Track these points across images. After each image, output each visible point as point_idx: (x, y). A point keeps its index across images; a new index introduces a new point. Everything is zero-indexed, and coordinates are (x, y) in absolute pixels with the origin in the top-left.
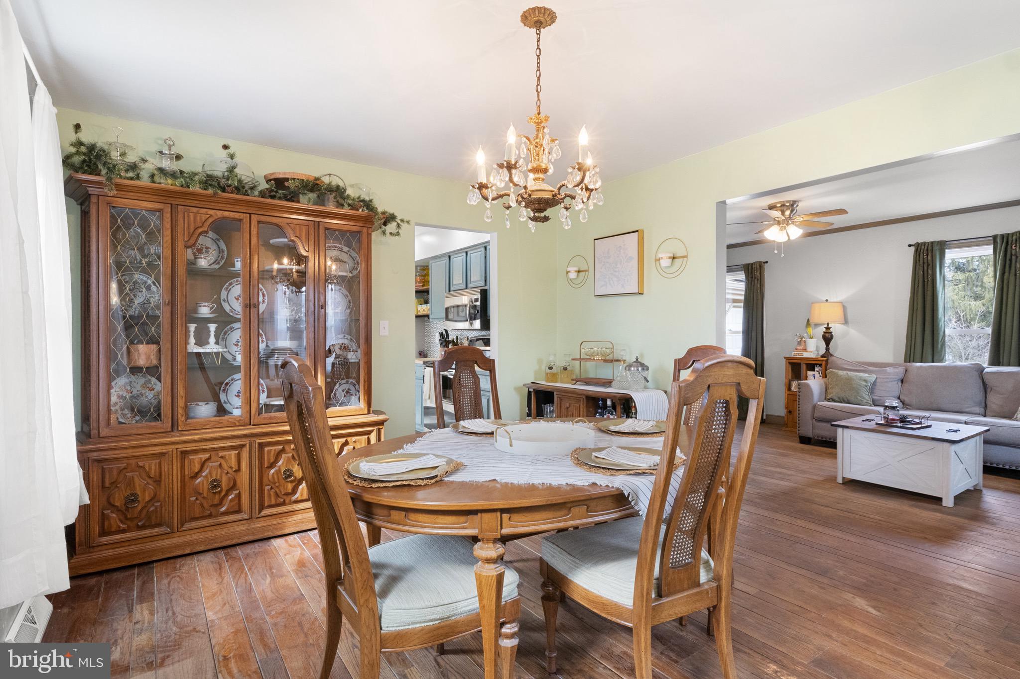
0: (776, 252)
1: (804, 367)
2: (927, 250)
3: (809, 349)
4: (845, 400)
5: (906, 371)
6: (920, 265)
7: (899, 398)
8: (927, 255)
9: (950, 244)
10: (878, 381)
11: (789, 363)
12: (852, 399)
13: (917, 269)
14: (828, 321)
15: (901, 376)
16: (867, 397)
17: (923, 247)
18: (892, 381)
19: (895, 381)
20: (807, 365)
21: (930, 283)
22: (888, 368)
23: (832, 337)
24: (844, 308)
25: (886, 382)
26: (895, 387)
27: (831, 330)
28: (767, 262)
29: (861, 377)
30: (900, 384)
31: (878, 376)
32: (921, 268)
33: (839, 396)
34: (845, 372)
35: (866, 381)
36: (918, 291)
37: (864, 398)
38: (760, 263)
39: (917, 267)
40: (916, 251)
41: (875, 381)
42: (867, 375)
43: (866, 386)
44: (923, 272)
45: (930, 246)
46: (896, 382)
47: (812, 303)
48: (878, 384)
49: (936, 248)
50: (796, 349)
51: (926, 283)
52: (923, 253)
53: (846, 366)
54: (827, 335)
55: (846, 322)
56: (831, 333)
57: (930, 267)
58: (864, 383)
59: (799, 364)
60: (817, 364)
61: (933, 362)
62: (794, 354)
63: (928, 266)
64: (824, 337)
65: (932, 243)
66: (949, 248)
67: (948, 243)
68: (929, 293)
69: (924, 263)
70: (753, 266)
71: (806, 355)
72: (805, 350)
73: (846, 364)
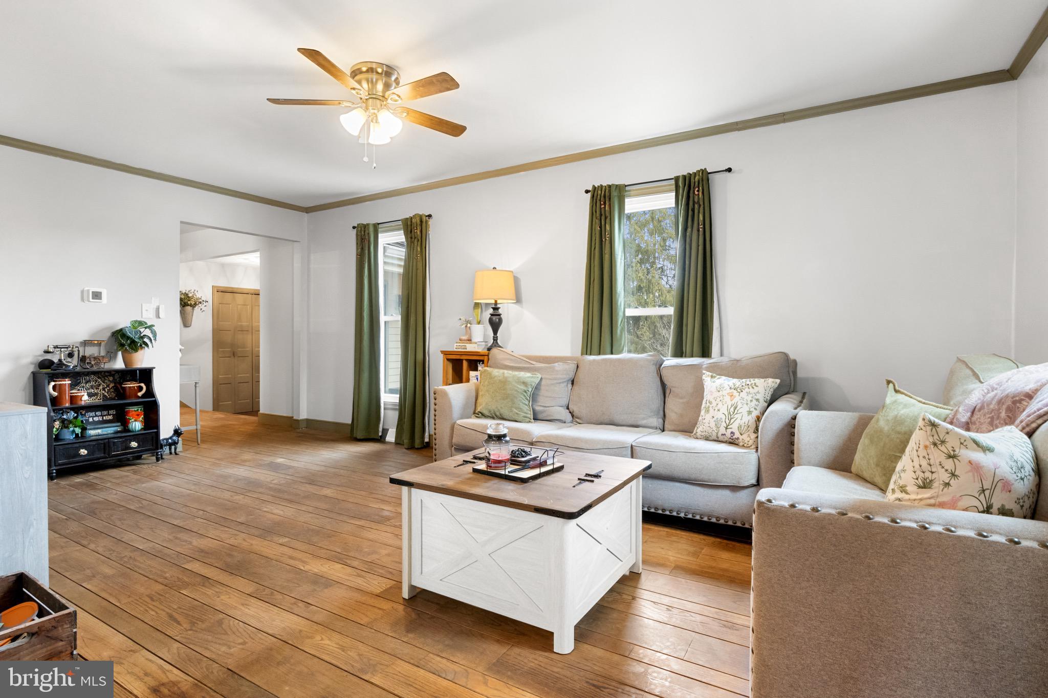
0: (366, 159)
1: (465, 364)
2: (605, 197)
3: (474, 340)
4: (498, 414)
5: (578, 367)
6: (596, 218)
7: (568, 408)
8: (605, 204)
9: (630, 191)
10: (543, 383)
11: (448, 360)
12: (506, 413)
13: (594, 223)
14: (496, 298)
15: (571, 375)
16: (525, 408)
17: (599, 192)
18: (560, 383)
19: (563, 382)
20: (470, 361)
21: (607, 242)
22: (556, 364)
23: (500, 321)
24: (516, 280)
25: (552, 384)
26: (562, 392)
27: (500, 311)
28: (430, 216)
29: (519, 378)
30: (570, 385)
31: (543, 377)
32: (598, 221)
33: (489, 407)
34: (502, 371)
35: (524, 383)
36: (594, 254)
37: (521, 410)
38: (421, 217)
39: (594, 220)
40: (593, 197)
41: (539, 384)
42: (528, 375)
43: (525, 392)
44: (601, 227)
45: (607, 191)
46: (565, 384)
47: (476, 272)
48: (542, 388)
49: (615, 194)
50: (460, 340)
51: (603, 243)
52: (600, 200)
53: (507, 363)
54: (494, 318)
55: (518, 300)
56: (499, 315)
57: (608, 220)
58: (523, 387)
59: (461, 361)
60: (480, 361)
61: (612, 353)
62: (454, 347)
63: (606, 218)
64: (491, 321)
65: (610, 186)
66: (629, 196)
67: (627, 188)
68: (607, 257)
69: (601, 215)
70: (413, 220)
71: (470, 348)
72: (470, 340)
73: (508, 359)
